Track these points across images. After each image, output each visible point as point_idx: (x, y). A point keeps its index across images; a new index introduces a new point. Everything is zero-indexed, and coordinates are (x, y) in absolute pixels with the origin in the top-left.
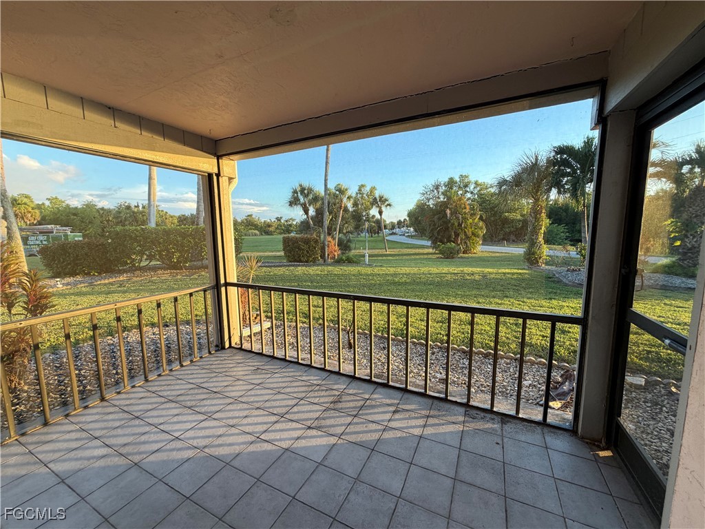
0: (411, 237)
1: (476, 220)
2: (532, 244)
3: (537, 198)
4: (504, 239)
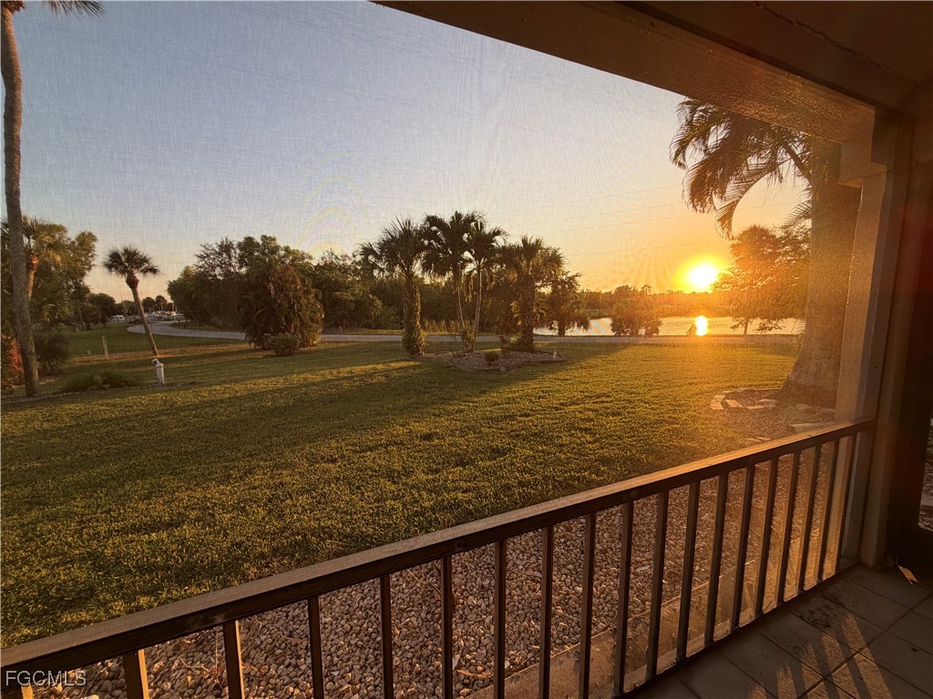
0: (178, 325)
1: (312, 301)
2: (411, 329)
3: (410, 275)
4: (336, 325)
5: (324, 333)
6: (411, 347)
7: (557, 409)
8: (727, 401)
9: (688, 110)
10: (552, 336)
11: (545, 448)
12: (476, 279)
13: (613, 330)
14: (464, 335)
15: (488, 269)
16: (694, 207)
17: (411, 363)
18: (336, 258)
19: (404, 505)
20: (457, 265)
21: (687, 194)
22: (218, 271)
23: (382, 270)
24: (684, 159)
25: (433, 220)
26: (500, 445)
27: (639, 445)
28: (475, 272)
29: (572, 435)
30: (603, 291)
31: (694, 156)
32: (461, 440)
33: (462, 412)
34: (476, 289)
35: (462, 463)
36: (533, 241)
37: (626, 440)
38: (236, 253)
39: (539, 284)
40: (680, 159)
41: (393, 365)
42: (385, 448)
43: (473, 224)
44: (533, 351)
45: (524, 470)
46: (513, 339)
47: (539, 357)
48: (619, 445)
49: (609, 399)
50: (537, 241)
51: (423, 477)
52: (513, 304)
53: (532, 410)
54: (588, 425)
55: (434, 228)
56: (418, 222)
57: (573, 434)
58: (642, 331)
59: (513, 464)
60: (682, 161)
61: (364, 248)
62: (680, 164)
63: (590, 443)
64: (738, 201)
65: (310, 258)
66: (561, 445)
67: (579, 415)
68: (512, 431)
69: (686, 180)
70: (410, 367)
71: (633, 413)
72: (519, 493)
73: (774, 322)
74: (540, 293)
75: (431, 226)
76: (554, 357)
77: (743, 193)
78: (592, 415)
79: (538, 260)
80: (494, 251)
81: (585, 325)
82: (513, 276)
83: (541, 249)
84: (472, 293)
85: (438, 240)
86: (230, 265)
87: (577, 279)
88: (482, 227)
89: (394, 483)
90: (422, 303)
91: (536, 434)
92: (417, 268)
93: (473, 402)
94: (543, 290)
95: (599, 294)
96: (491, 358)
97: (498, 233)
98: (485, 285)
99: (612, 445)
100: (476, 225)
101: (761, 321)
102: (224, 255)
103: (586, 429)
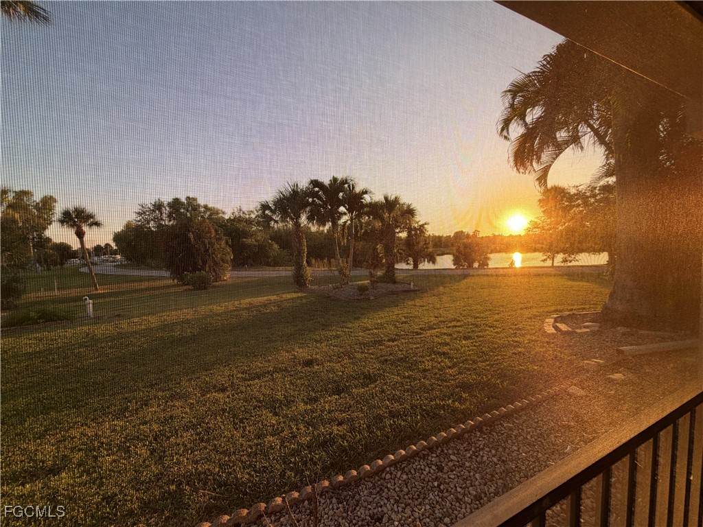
0: (121, 266)
1: (223, 246)
2: (299, 267)
3: (297, 225)
4: (243, 264)
5: (232, 270)
6: (299, 281)
7: (418, 334)
8: (558, 324)
9: (510, 97)
10: (409, 270)
11: (411, 373)
12: (350, 228)
13: (454, 265)
14: (341, 271)
15: (359, 221)
16: (518, 170)
17: (299, 295)
18: (244, 213)
19: (283, 442)
20: (334, 216)
21: (512, 159)
22: (152, 224)
23: (276, 222)
24: (508, 133)
25: (315, 183)
26: (371, 371)
27: (493, 369)
28: (349, 222)
29: (432, 360)
30: (445, 235)
31: (516, 130)
32: (337, 366)
33: (338, 337)
34: (350, 234)
35: (338, 391)
36: (393, 197)
37: (480, 364)
38: (166, 210)
39: (397, 231)
40: (505, 133)
41: (284, 296)
42: (272, 375)
43: (346, 186)
44: (395, 282)
45: (393, 399)
46: (379, 273)
47: (400, 287)
48: (475, 369)
49: (459, 324)
50: (396, 198)
51: (302, 407)
52: (378, 246)
53: (397, 335)
54: (446, 349)
55: (317, 189)
56: (304, 184)
57: (434, 358)
58: (476, 265)
59: (383, 391)
60: (506, 134)
61: (262, 205)
62: (506, 137)
63: (450, 368)
64: (550, 165)
65: (224, 213)
66: (425, 370)
67: (436, 340)
68: (381, 356)
69: (510, 149)
70: (298, 298)
71: (483, 337)
72: (391, 425)
73: (573, 256)
74: (398, 237)
75: (314, 187)
76: (412, 286)
77: (555, 159)
78: (448, 339)
79: (396, 212)
80: (363, 206)
81: (432, 260)
82: (378, 224)
83: (399, 204)
84: (347, 238)
85: (320, 198)
86: (162, 219)
87: (426, 226)
88: (353, 188)
89: (276, 414)
90: (308, 246)
91: (402, 359)
92: (303, 219)
93: (348, 328)
94: (400, 235)
95: (442, 236)
96: (362, 289)
97: (366, 192)
98: (357, 232)
99: (469, 370)
100: (349, 186)
101: (564, 256)
102: (157, 212)
103: (444, 354)
